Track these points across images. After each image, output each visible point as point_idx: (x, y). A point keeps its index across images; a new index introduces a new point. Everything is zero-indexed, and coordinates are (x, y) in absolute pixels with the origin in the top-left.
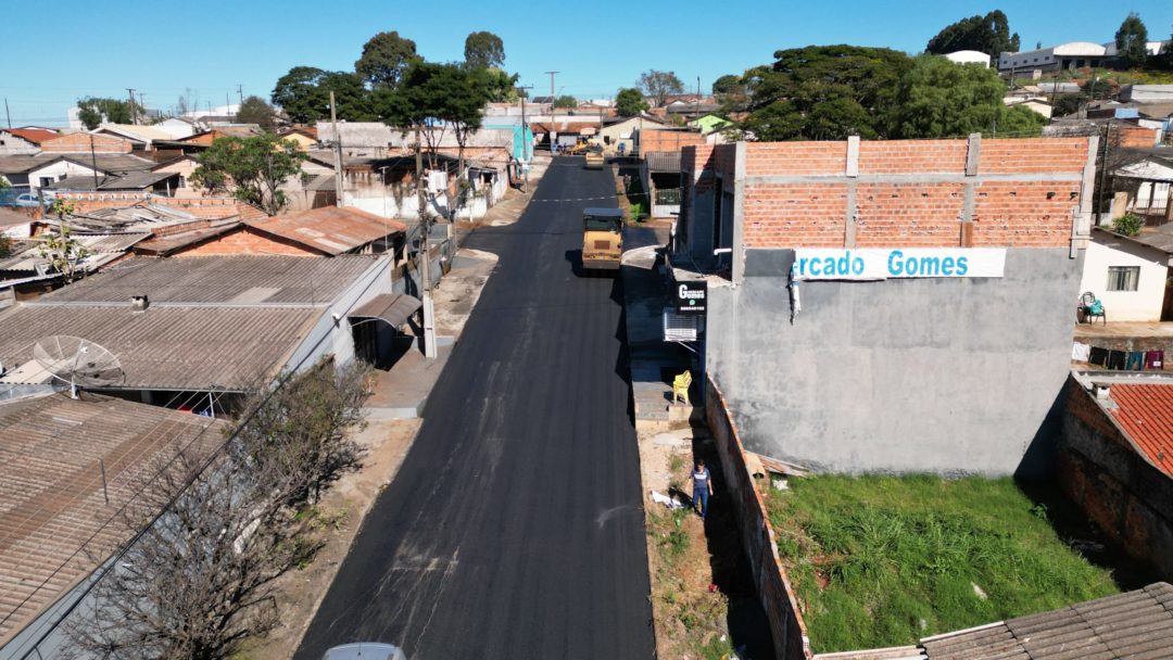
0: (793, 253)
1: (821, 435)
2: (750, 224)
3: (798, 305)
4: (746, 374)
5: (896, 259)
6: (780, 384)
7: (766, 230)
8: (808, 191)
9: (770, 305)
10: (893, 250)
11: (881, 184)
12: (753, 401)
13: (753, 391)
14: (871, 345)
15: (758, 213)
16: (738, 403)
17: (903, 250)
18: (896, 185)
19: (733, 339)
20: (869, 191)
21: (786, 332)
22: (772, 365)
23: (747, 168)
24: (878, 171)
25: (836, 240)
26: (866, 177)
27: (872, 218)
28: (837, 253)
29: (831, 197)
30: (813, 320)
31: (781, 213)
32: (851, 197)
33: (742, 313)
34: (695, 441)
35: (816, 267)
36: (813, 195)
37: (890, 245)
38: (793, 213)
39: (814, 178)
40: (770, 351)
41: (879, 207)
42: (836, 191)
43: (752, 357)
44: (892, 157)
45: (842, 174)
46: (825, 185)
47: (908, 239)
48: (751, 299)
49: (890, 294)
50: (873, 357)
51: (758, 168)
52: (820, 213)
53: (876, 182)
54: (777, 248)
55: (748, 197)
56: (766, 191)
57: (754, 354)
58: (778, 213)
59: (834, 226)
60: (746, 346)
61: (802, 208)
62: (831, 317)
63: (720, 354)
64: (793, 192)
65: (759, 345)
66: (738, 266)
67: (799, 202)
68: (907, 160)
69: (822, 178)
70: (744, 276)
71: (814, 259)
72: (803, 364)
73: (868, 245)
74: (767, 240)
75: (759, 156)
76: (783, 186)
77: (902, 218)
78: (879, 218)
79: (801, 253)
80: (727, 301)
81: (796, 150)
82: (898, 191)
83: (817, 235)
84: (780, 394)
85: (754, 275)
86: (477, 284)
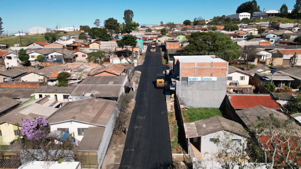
0: (188, 77)
1: (192, 103)
2: (182, 74)
3: (189, 85)
4: (182, 94)
5: (202, 78)
6: (186, 95)
7: (184, 74)
9: (185, 85)
11: (200, 68)
12: (183, 98)
13: (183, 96)
14: (199, 90)
15: (183, 72)
16: (181, 98)
17: (203, 77)
19: (180, 89)
20: (198, 69)
21: (187, 88)
22: (185, 93)
23: (181, 66)
25: (194, 76)
26: (198, 67)
28: (194, 77)
29: (193, 70)
30: (191, 87)
31: (186, 72)
32: (196, 70)
33: (181, 86)
34: (174, 103)
35: (191, 79)
36: (190, 70)
37: (201, 76)
38: (188, 72)
39: (190, 67)
40: (185, 91)
41: (199, 71)
43: (183, 92)
44: (201, 65)
45: (194, 67)
46: (192, 68)
47: (204, 76)
48: (182, 84)
49: (201, 83)
50: (199, 92)
51: (183, 66)
52: (191, 72)
54: (186, 77)
55: (182, 70)
56: (184, 69)
59: (194, 74)
60: (182, 90)
62: (193, 86)
63: (178, 91)
64: (188, 69)
65: (183, 90)
66: (180, 79)
70: (181, 81)
71: (191, 78)
72: (190, 93)
73: (198, 76)
74: (184, 76)
75: (183, 64)
76: (186, 68)
77: (203, 73)
78: (200, 73)
79: (189, 77)
80: (179, 84)
81: (188, 64)
82: (202, 69)
83: (191, 75)
84: (187, 97)
85: (183, 80)
86: (139, 78)
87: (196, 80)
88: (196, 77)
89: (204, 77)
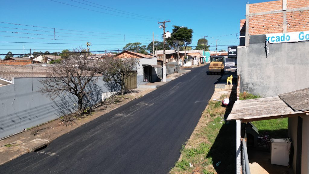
0: (265, 36)
2: (251, 28)
4: (250, 74)
5: (302, 35)
6: (262, 77)
7: (256, 29)
8: (270, 16)
9: (258, 52)
10: (300, 32)
11: (295, 12)
12: (252, 83)
13: (253, 80)
14: (294, 64)
15: (254, 24)
16: (248, 84)
17: (304, 32)
18: (300, 11)
19: (246, 64)
20: (291, 14)
22: (259, 71)
23: (249, 11)
24: (294, 8)
25: (280, 30)
26: (290, 10)
27: (292, 23)
28: (280, 35)
29: (278, 17)
30: (273, 56)
32: (285, 17)
33: (248, 55)
34: (232, 92)
35: (273, 39)
36: (272, 17)
37: (299, 31)
38: (265, 23)
39: (272, 12)
40: (258, 67)
41: (295, 19)
42: (279, 15)
43: (252, 69)
44: (299, 3)
45: (281, 10)
46: (275, 14)
47: (306, 28)
48: (251, 51)
49: (300, 46)
50: (295, 68)
51: (253, 11)
52: (274, 23)
53: (293, 11)
54: (260, 34)
55: (250, 20)
56: (256, 18)
57: (253, 68)
58: (260, 24)
59: (279, 26)
60: (250, 66)
61: (268, 21)
62: (279, 55)
63: (242, 69)
64: (265, 17)
65: (254, 65)
66: (247, 41)
67: (267, 20)
68: (304, 3)
69: (274, 12)
70: (249, 44)
71: (272, 37)
72: (269, 71)
73: (291, 31)
74: (257, 32)
75: (253, 8)
76: (261, 15)
77: (303, 22)
78: (295, 22)
79: (268, 35)
80: (244, 52)
81: (266, 4)
83: (274, 29)
84: (262, 81)
85: (252, 43)
86: (183, 74)
87: (286, 41)
88: (286, 34)
89: (306, 33)
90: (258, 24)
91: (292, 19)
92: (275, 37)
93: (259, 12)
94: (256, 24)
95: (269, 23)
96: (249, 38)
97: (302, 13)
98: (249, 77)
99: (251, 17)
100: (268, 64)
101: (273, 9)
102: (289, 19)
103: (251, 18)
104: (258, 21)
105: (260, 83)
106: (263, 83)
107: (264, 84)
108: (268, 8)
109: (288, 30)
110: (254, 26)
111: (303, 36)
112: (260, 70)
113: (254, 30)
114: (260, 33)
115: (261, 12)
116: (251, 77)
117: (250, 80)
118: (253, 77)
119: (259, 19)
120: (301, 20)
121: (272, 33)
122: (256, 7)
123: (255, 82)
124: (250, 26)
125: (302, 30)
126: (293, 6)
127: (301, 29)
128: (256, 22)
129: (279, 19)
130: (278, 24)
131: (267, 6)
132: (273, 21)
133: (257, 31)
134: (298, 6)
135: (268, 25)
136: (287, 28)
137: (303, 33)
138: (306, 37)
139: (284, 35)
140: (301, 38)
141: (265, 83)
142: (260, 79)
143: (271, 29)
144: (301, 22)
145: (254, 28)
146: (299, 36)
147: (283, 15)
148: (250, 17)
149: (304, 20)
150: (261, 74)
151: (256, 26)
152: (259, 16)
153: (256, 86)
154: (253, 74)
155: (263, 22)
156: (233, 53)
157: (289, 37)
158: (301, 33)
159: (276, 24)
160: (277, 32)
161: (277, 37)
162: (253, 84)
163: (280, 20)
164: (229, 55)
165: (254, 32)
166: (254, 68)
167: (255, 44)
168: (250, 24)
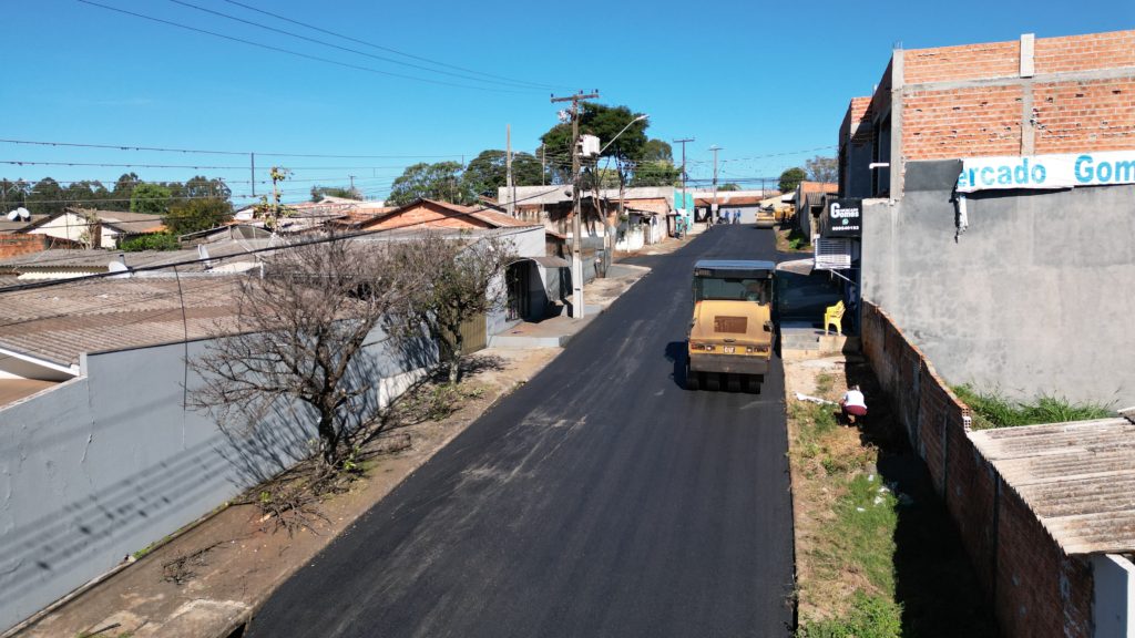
0: (961, 163)
1: (999, 369)
2: (910, 135)
3: (964, 219)
4: (907, 299)
5: (1085, 164)
6: (948, 310)
7: (929, 140)
8: (975, 96)
9: (932, 221)
10: (1080, 155)
11: (1062, 83)
12: (915, 329)
13: (916, 319)
14: (1059, 264)
15: (919, 123)
17: (1092, 155)
18: (1080, 83)
19: (892, 262)
20: (1048, 91)
21: (954, 252)
22: (938, 289)
23: (905, 76)
24: (1058, 70)
25: (1010, 147)
26: (1044, 76)
27: (1054, 121)
28: (1013, 161)
29: (1004, 100)
30: (986, 237)
31: (944, 123)
32: (1027, 99)
33: (901, 232)
34: (848, 365)
36: (982, 100)
37: (1077, 150)
38: (960, 121)
39: (981, 81)
40: (936, 273)
41: (1061, 108)
42: (1008, 94)
43: (914, 280)
44: (1074, 53)
45: (1016, 75)
46: (996, 88)
47: (1098, 143)
48: (912, 216)
49: (1078, 203)
50: (1061, 277)
51: (917, 76)
52: (991, 119)
53: (1056, 81)
54: (941, 159)
55: (907, 106)
56: (929, 99)
57: (917, 276)
58: (941, 122)
59: (1009, 132)
60: (907, 269)
61: (970, 114)
62: (1008, 232)
63: (877, 278)
64: (959, 98)
65: (922, 266)
66: (897, 181)
67: (966, 109)
68: (1093, 55)
69: (991, 80)
70: (903, 191)
71: (985, 169)
72: (974, 287)
73: (1049, 151)
74: (930, 151)
75: (918, 63)
76: (947, 92)
77: (1090, 119)
78: (1062, 120)
79: (969, 163)
80: (886, 219)
81: (961, 54)
82: (1082, 90)
83: (989, 143)
84: (948, 322)
85: (915, 190)
86: (628, 282)
88: (1033, 161)
89: (1098, 157)
90: (935, 122)
91: (1051, 109)
92: (996, 170)
93: (937, 79)
94: (926, 123)
95: (974, 120)
96: (904, 171)
97: (1084, 89)
98: (905, 308)
99: (911, 97)
100: (970, 263)
101: (988, 69)
102: (1044, 110)
103: (911, 100)
104: (934, 110)
105: (942, 330)
106: (951, 331)
107: (954, 334)
108: (968, 65)
109: (1038, 146)
110: (922, 129)
111: (1089, 170)
112: (944, 284)
113: (921, 144)
114: (941, 156)
115: (944, 78)
116: (910, 307)
117: (907, 318)
118: (918, 310)
119: (938, 104)
120: (1083, 113)
121: (982, 154)
122: (926, 63)
123: (925, 326)
124: (905, 130)
125: (1086, 149)
126: (1054, 64)
127: (1082, 143)
128: (928, 114)
129: (1008, 106)
130: (1004, 124)
131: (966, 60)
132: (986, 113)
133: (932, 145)
134: (1071, 63)
135: (971, 126)
136: (1036, 140)
137: (1089, 159)
138: (1099, 172)
139: (1025, 161)
140: (1084, 174)
141: (960, 330)
142: (943, 315)
143: (981, 143)
144: (1081, 119)
145: (919, 137)
146: (1077, 168)
147: (1022, 93)
148: (906, 96)
149: (1093, 113)
150: (945, 297)
151: (929, 128)
152: (938, 93)
153: (928, 340)
154: (919, 299)
155: (952, 115)
156: (845, 222)
157: (1043, 172)
158: (1083, 158)
159: (996, 125)
160: (999, 153)
161: (1000, 170)
162: (917, 334)
163: (1011, 111)
164: (834, 229)
165: (920, 152)
166: (921, 276)
167: (925, 193)
168: (907, 122)
